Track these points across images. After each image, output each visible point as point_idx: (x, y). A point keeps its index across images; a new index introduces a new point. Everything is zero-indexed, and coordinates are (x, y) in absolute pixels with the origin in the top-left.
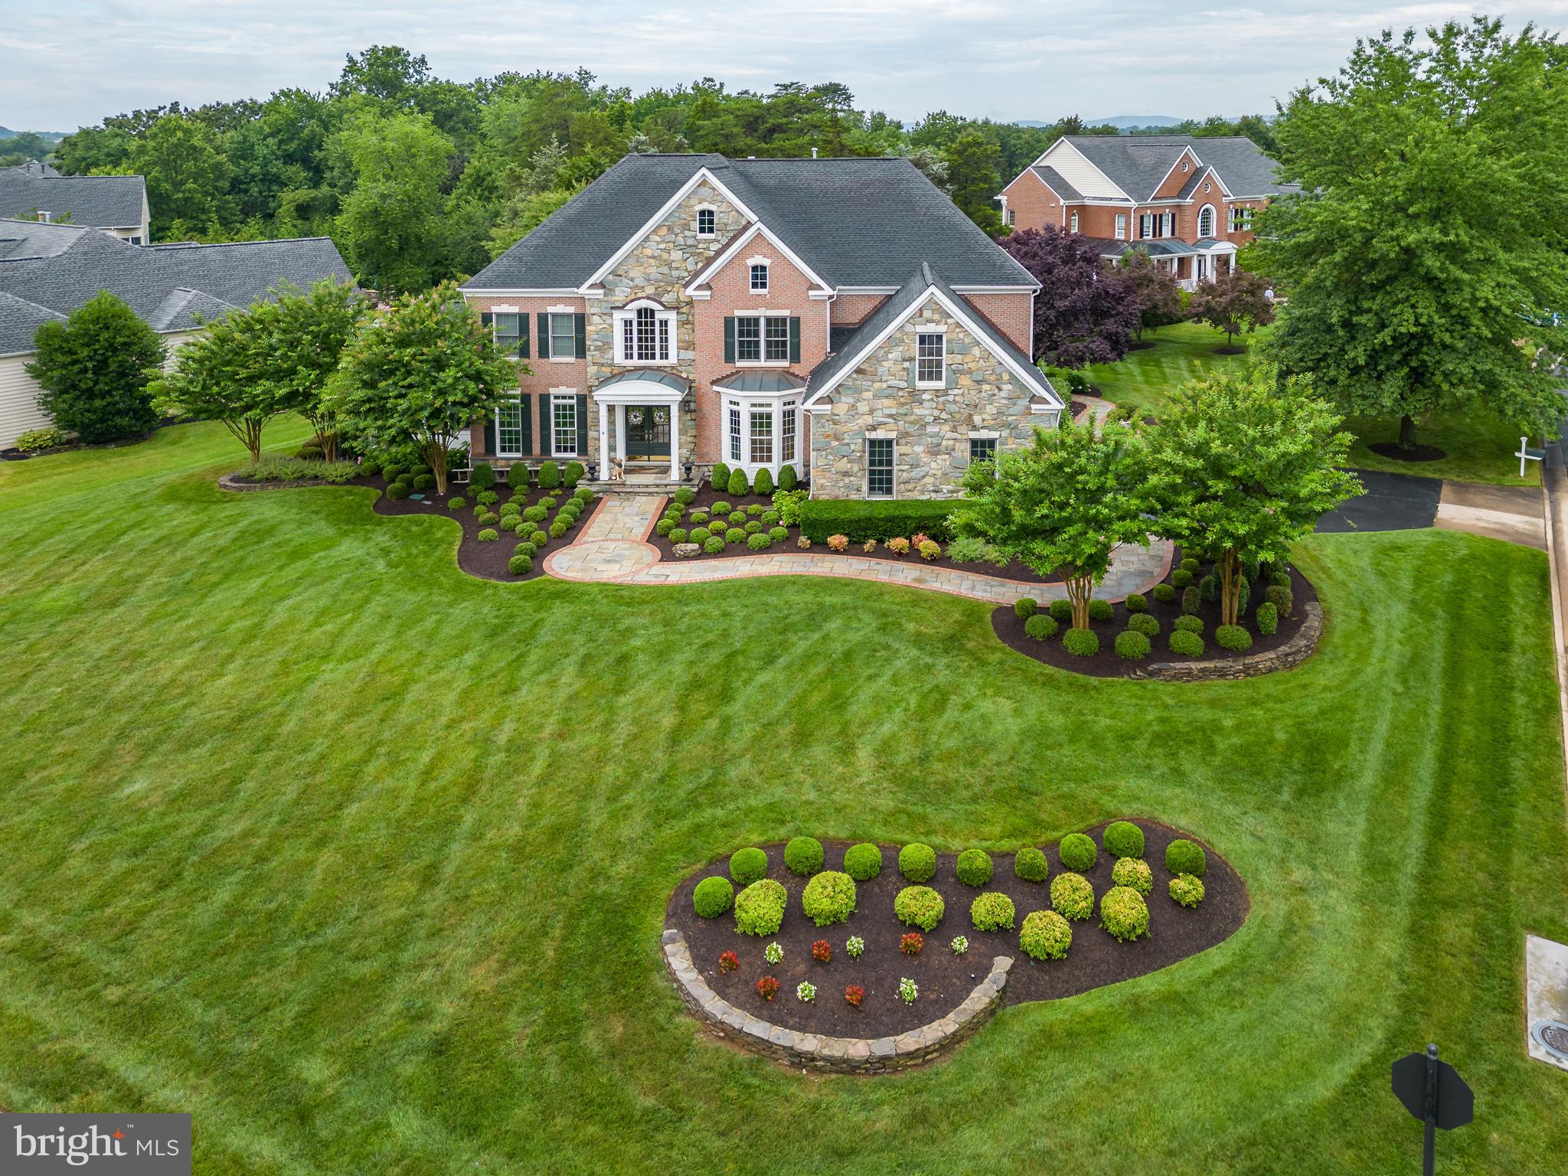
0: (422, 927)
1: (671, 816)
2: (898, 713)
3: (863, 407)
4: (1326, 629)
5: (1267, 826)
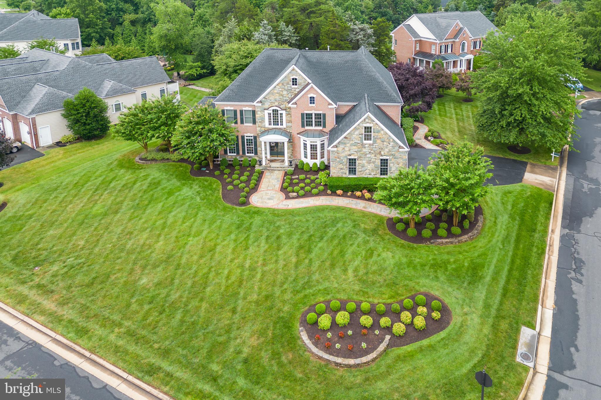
0: (235, 327)
1: (298, 292)
2: (360, 258)
3: (347, 149)
4: (484, 225)
5: (459, 294)
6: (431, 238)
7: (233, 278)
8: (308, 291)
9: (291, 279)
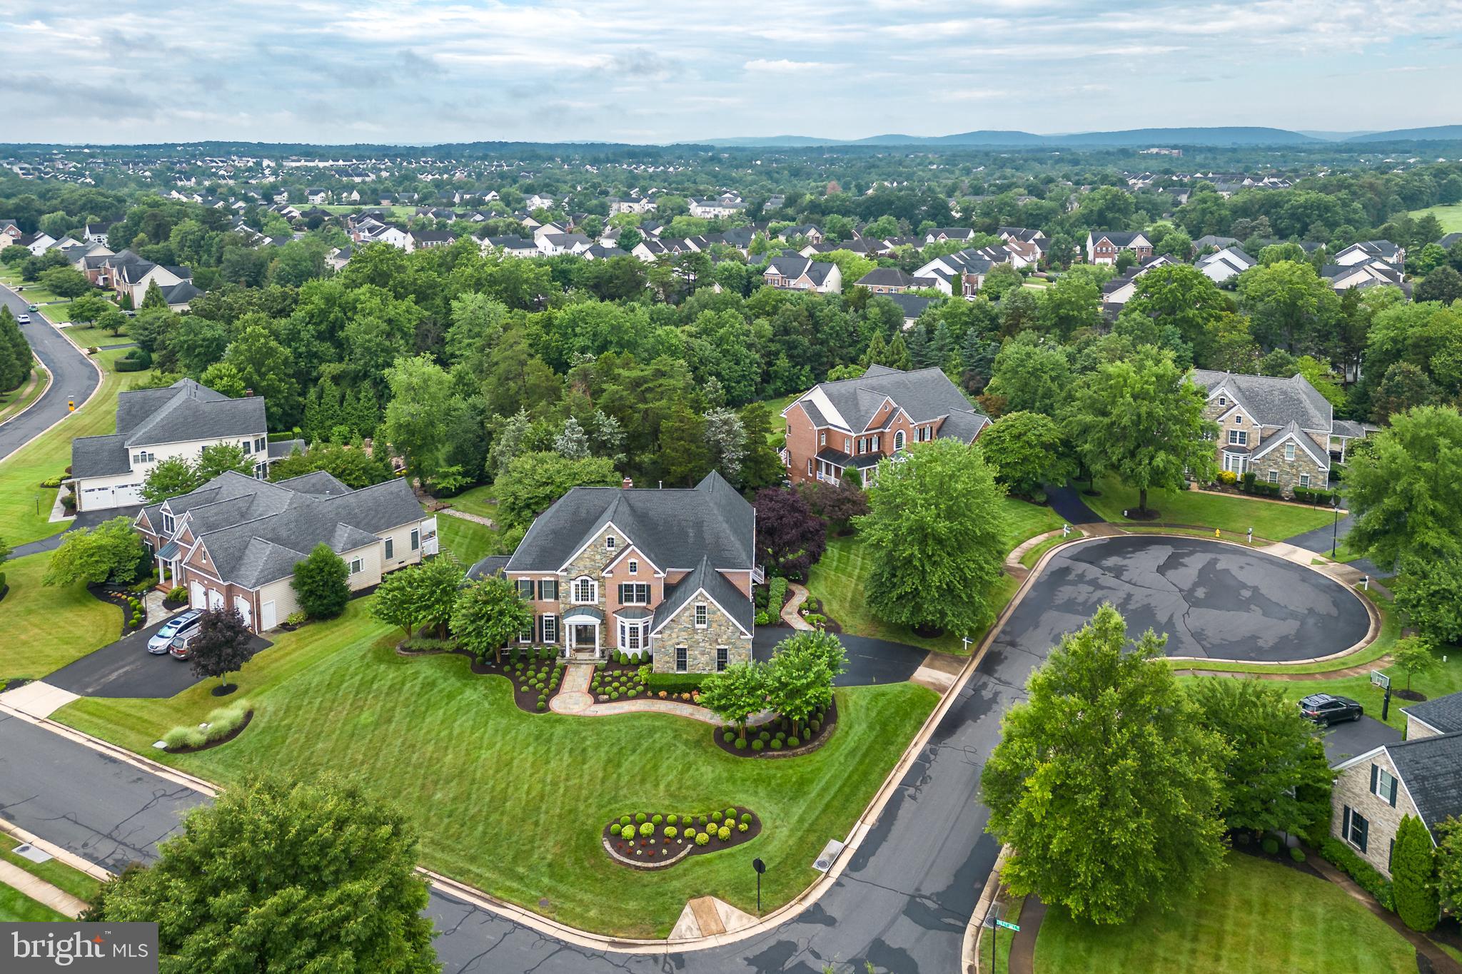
1: (603, 805)
2: (674, 772)
3: (675, 635)
5: (776, 809)
6: (762, 750)
7: (534, 793)
8: (614, 806)
9: (596, 794)
